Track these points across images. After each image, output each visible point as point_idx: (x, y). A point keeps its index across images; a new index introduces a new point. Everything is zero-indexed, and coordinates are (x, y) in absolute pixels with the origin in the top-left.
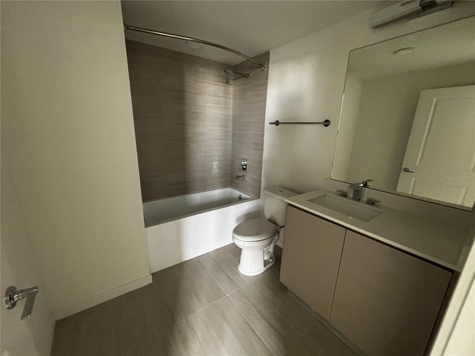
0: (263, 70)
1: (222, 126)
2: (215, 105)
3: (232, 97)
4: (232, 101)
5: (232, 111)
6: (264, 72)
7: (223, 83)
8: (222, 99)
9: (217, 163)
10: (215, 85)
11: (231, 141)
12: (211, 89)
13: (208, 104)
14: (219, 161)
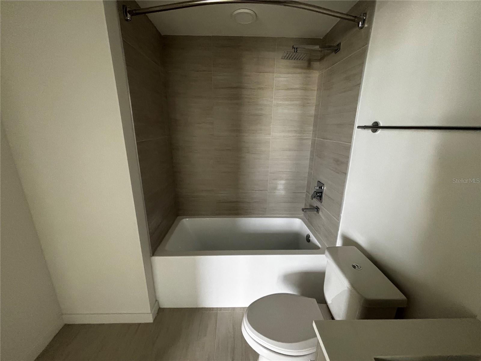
0: (362, 28)
1: (296, 131)
2: (286, 103)
3: (316, 88)
4: (315, 93)
5: (314, 108)
6: (363, 30)
7: (302, 68)
8: (299, 92)
9: (283, 182)
10: (289, 73)
11: (309, 152)
12: (282, 79)
13: (274, 102)
14: (286, 180)
